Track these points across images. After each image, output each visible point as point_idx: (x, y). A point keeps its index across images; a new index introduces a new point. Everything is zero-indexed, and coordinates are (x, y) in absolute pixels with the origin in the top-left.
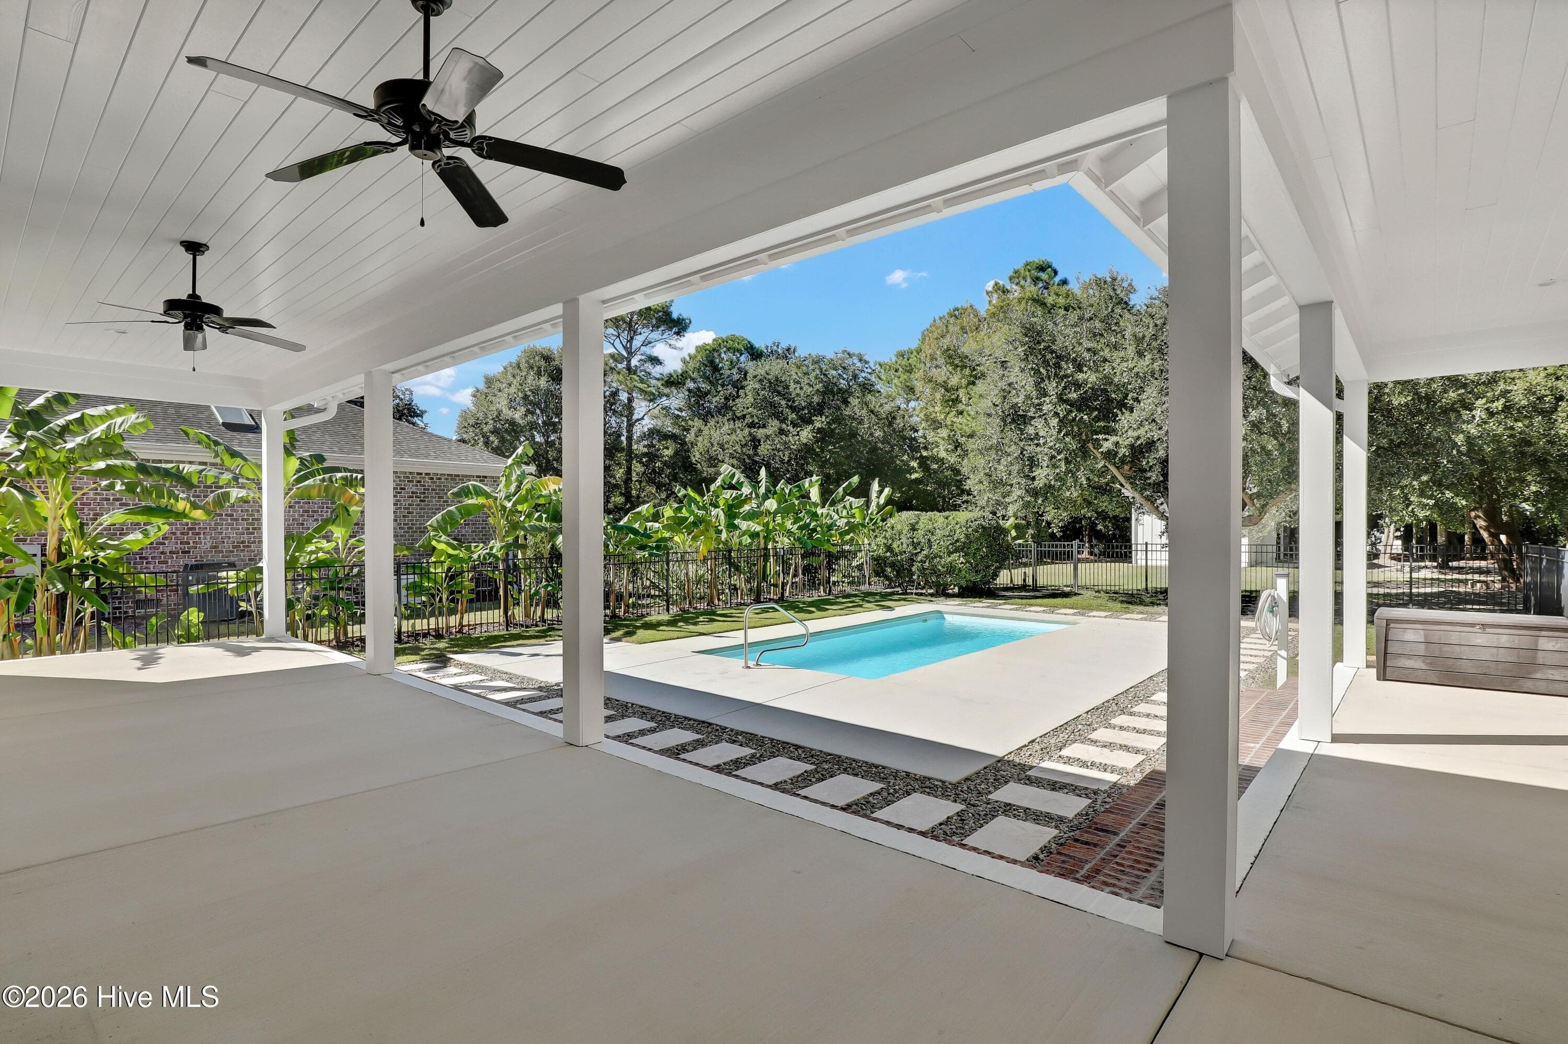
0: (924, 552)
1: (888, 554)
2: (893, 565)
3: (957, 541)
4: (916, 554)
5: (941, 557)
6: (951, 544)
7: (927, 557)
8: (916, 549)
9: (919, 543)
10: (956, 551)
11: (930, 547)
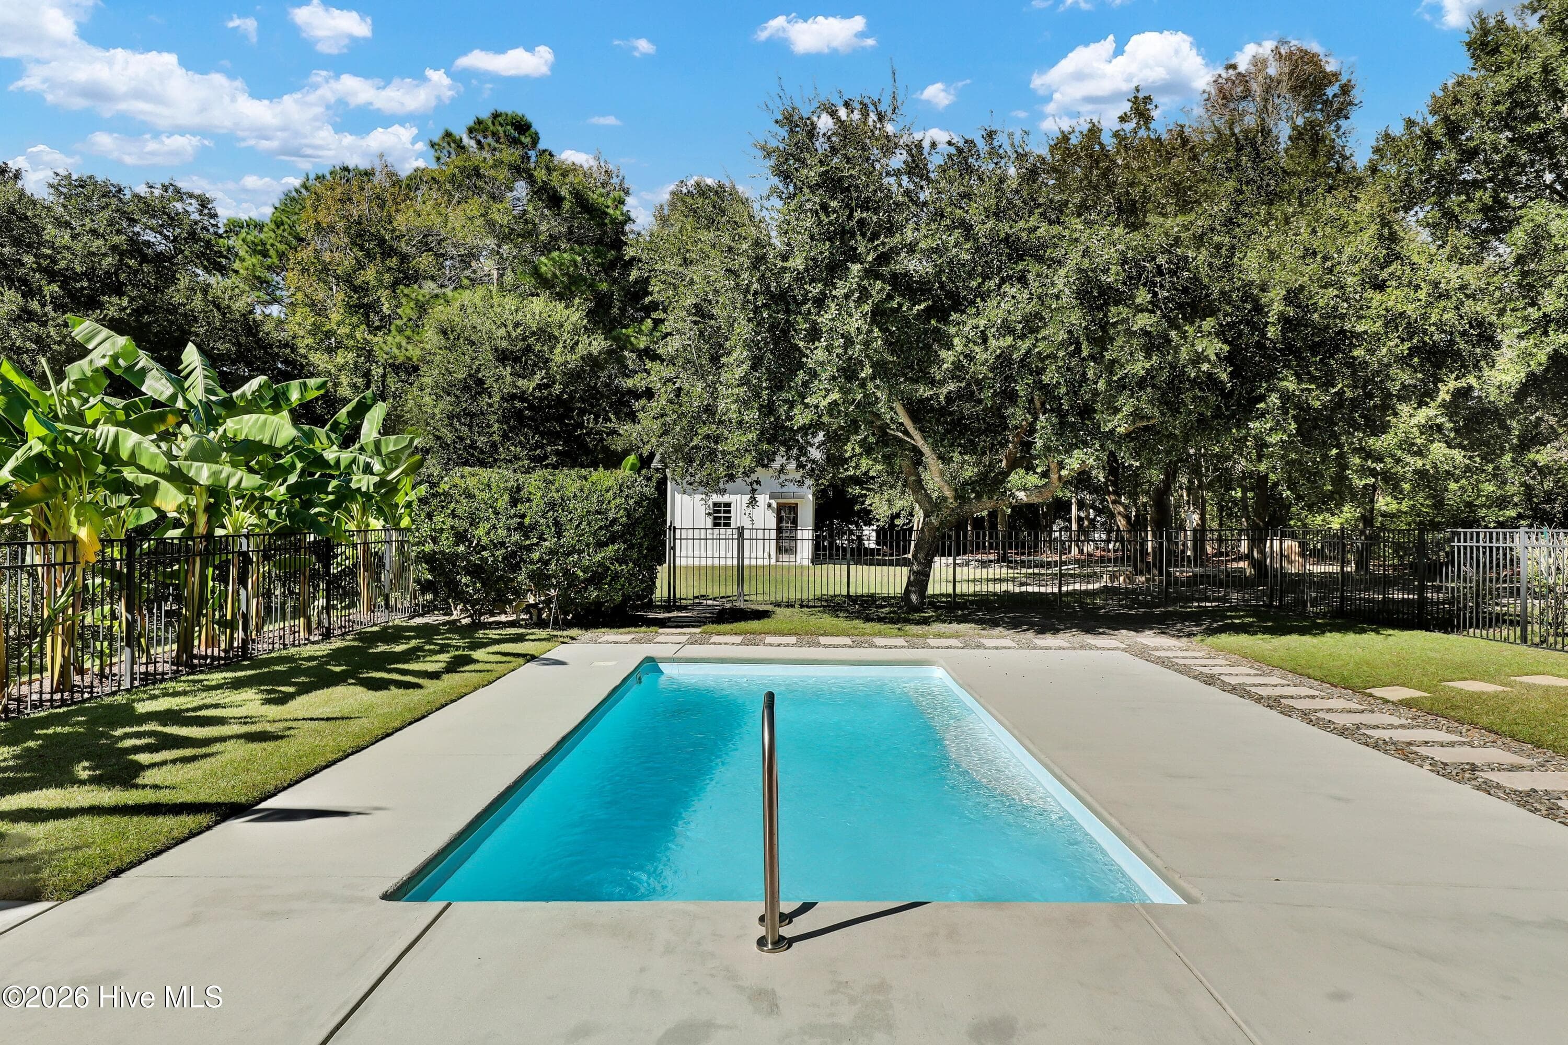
0: (547, 544)
1: (461, 548)
2: (476, 571)
3: (614, 521)
4: (529, 548)
5: (580, 552)
6: (601, 528)
7: (552, 552)
8: (527, 537)
9: (534, 526)
10: (613, 539)
11: (559, 534)
